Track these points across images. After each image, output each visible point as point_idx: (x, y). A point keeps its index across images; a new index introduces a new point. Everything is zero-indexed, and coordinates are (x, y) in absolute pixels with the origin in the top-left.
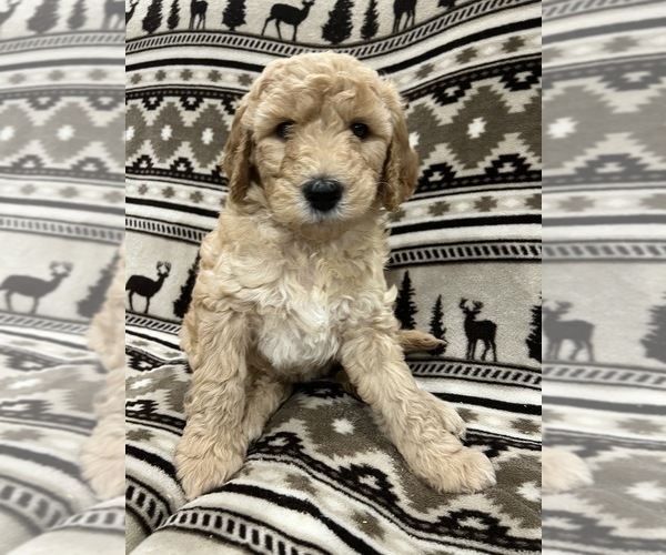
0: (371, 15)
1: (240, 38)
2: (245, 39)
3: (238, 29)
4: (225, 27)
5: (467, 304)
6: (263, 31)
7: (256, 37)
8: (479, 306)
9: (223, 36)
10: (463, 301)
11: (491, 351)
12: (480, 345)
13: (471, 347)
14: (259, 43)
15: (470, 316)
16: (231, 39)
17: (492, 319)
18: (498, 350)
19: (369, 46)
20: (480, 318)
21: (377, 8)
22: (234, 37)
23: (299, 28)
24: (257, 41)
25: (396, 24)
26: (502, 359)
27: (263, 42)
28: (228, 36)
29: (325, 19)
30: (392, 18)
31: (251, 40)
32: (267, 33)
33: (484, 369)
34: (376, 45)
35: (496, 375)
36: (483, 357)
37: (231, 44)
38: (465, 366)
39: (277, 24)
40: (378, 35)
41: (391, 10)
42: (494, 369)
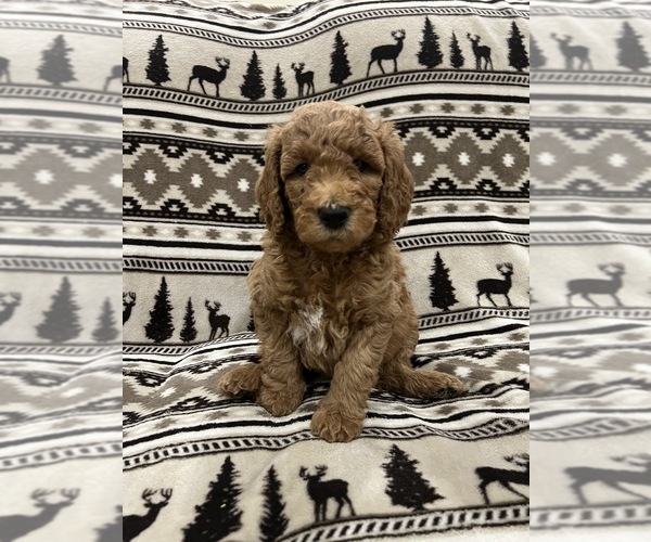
0: (278, 81)
1: (167, 92)
2: (173, 93)
3: (163, 84)
4: (150, 82)
6: (189, 87)
7: (183, 92)
9: (150, 90)
14: (186, 97)
16: (158, 93)
19: (282, 104)
21: (282, 77)
22: (162, 91)
23: (220, 86)
24: (184, 95)
25: (301, 91)
27: (189, 96)
28: (156, 91)
29: (241, 81)
30: (296, 86)
31: (178, 94)
32: (192, 89)
34: (287, 104)
37: (159, 97)
39: (201, 82)
40: (287, 97)
41: (295, 80)
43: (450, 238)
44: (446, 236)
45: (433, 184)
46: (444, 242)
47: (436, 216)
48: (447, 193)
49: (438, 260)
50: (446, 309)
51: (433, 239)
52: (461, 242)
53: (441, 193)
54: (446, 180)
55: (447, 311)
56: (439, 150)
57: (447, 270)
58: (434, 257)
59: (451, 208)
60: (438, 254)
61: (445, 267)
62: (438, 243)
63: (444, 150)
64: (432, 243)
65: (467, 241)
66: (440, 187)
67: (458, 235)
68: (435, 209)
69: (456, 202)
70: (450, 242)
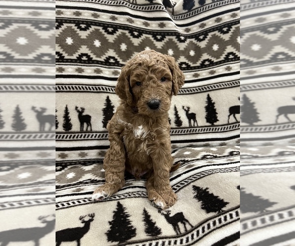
5: (185, 108)
8: (189, 108)
10: (183, 107)
11: (196, 123)
12: (192, 121)
13: (190, 122)
15: (187, 111)
17: (193, 112)
18: (198, 122)
20: (190, 112)
26: (199, 125)
33: (195, 129)
35: (199, 131)
36: (194, 125)
38: (189, 129)
42: (198, 129)
43: (214, 86)
44: (212, 85)
45: (201, 63)
46: (211, 89)
47: (205, 77)
48: (209, 65)
49: (209, 98)
50: (213, 124)
51: (205, 88)
52: (220, 87)
53: (206, 66)
54: (208, 60)
55: (213, 125)
56: (202, 47)
57: (214, 103)
58: (206, 97)
59: (212, 72)
60: (208, 95)
61: (213, 102)
62: (208, 89)
63: (205, 46)
64: (205, 90)
65: (223, 87)
66: (205, 64)
67: (218, 84)
68: (204, 74)
69: (214, 69)
70: (214, 88)
